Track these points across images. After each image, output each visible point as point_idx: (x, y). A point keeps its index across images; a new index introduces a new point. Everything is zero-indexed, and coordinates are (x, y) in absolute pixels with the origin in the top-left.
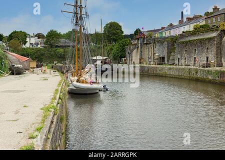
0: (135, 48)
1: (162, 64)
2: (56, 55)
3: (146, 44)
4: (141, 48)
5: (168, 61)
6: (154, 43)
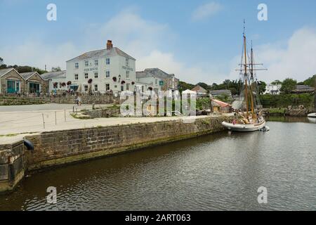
2: (290, 100)
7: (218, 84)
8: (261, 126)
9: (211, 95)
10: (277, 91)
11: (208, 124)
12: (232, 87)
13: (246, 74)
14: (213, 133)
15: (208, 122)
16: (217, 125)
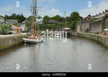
0: (78, 24)
1: (87, 32)
2: (47, 27)
3: (83, 23)
4: (81, 24)
5: (90, 31)
6: (86, 22)
7: (9, 16)
8: (41, 40)
9: (7, 23)
10: (40, 22)
11: (16, 40)
12: (17, 18)
13: (34, 12)
14: (18, 45)
15: (16, 38)
16: (20, 40)
